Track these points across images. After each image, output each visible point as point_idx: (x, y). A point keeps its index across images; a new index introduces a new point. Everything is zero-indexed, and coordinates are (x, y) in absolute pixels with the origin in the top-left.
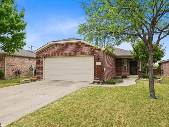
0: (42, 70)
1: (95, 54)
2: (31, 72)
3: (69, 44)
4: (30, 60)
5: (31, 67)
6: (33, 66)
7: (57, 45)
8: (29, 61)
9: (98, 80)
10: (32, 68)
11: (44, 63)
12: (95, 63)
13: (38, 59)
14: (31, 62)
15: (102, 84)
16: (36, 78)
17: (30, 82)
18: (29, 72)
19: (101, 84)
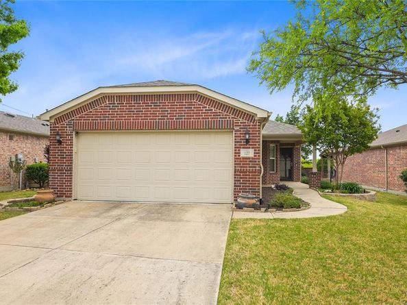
0: (71, 170)
1: (238, 128)
2: (13, 174)
3: (159, 96)
4: (11, 138)
5: (13, 159)
6: (20, 156)
7: (120, 97)
8: (8, 141)
9: (253, 198)
10: (18, 164)
11: (74, 149)
12: (237, 153)
13: (58, 138)
14: (13, 144)
15: (266, 211)
16: (51, 196)
17: (37, 209)
18: (9, 174)
19: (263, 209)
